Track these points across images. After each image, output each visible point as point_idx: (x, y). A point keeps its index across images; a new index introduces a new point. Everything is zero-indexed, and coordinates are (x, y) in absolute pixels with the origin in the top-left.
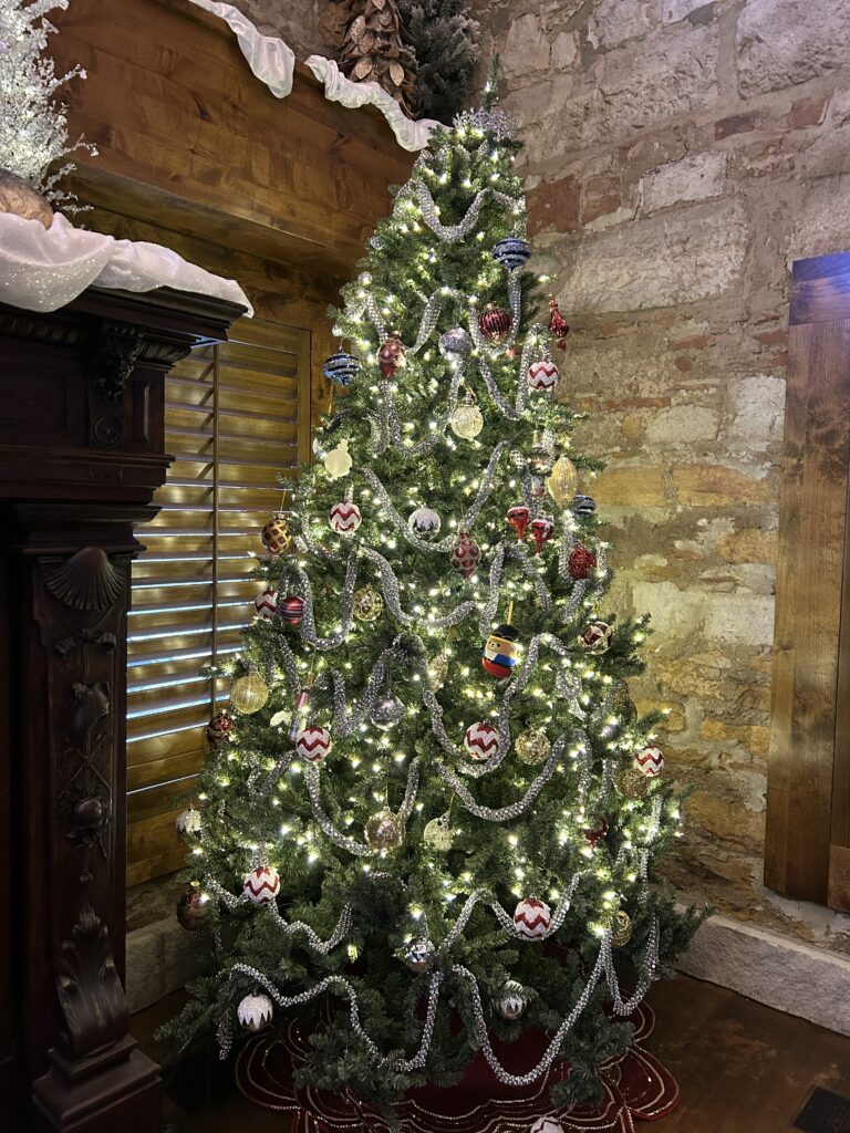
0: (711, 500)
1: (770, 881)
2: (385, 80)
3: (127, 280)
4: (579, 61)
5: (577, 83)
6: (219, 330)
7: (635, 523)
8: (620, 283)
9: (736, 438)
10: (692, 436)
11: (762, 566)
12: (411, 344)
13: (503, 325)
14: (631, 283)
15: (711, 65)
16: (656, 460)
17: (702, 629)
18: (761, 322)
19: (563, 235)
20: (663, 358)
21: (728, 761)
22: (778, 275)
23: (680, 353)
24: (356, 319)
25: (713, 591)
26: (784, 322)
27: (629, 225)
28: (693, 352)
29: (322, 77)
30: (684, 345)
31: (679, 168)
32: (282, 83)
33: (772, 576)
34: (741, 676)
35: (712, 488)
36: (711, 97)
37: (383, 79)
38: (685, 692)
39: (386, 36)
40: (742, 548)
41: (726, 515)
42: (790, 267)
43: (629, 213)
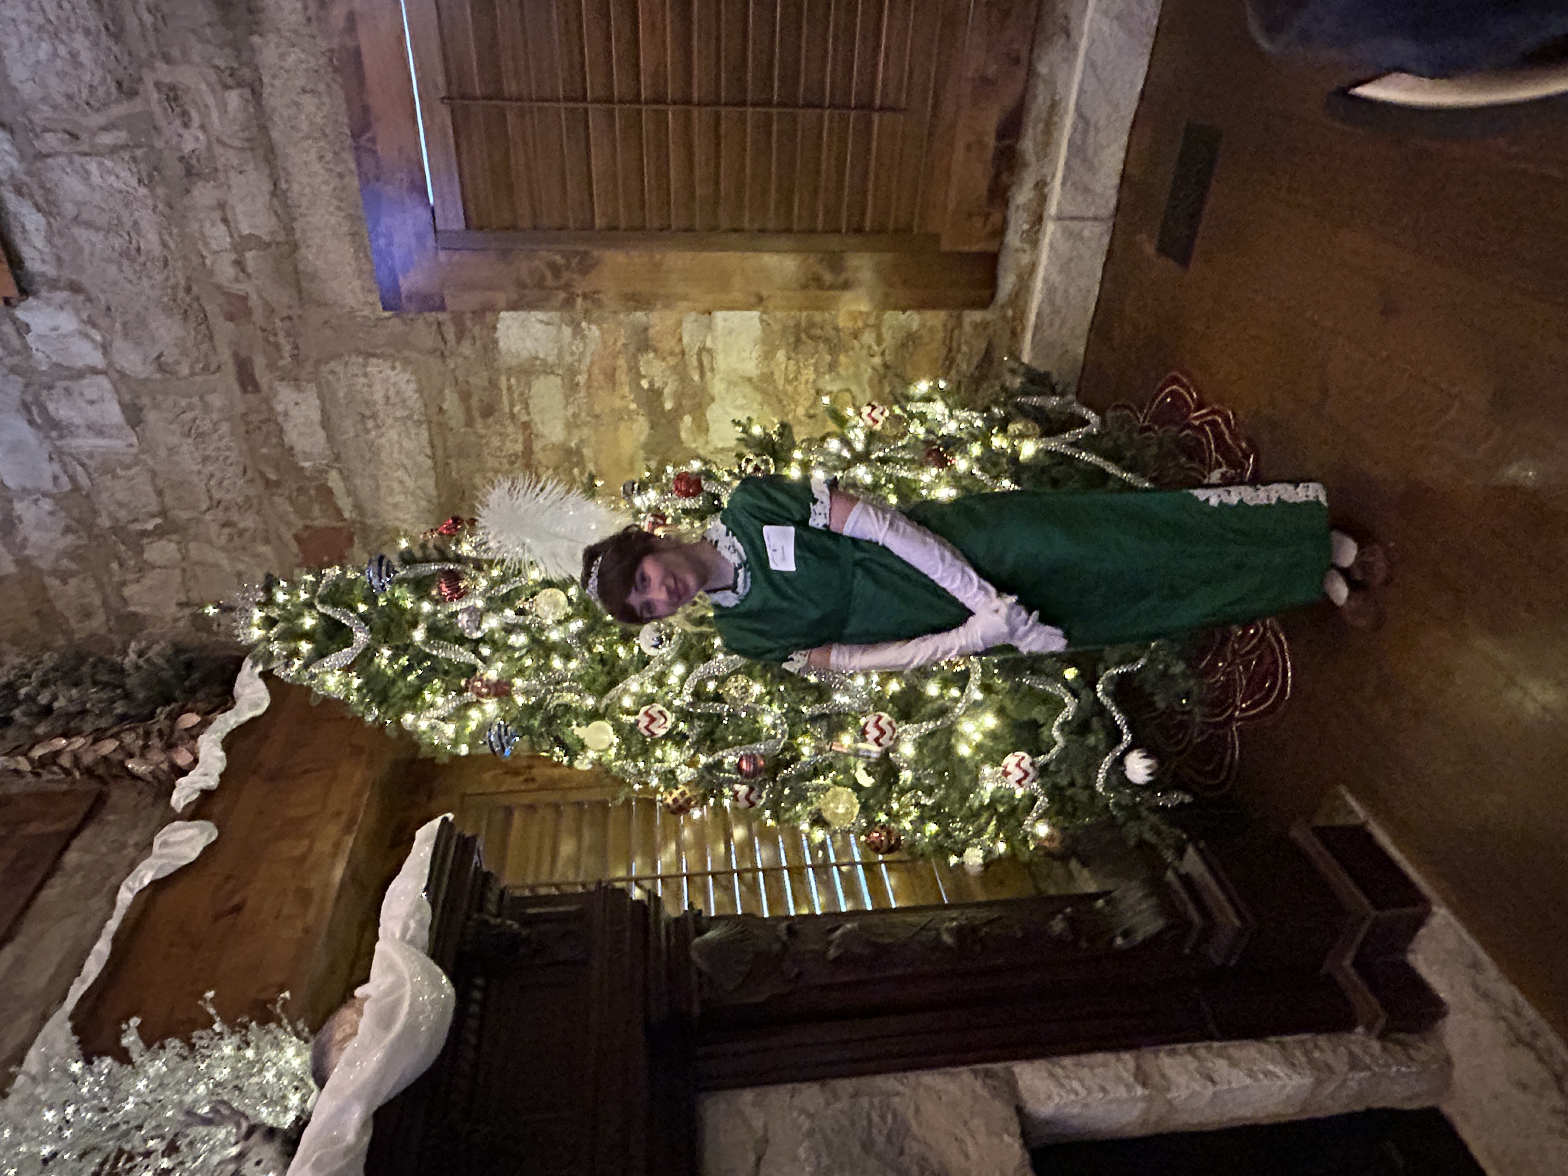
0: (622, 376)
1: (984, 304)
2: (194, 732)
3: (420, 923)
4: (175, 537)
5: (196, 538)
6: (466, 846)
7: (650, 449)
8: (406, 478)
9: (560, 355)
10: (559, 397)
11: (685, 325)
12: (474, 669)
13: (453, 578)
14: (405, 467)
15: (183, 403)
16: (586, 432)
17: (750, 379)
18: (443, 338)
19: (356, 540)
20: (483, 431)
21: (875, 348)
22: (396, 325)
23: (476, 414)
24: (449, 729)
25: (712, 369)
26: (442, 316)
27: (345, 472)
28: (474, 402)
29: (194, 792)
30: (468, 410)
31: (288, 427)
32: (202, 832)
33: (693, 315)
34: (792, 339)
35: (611, 376)
36: (216, 400)
37: (193, 734)
38: (813, 392)
39: (147, 735)
40: (668, 344)
41: (637, 363)
42: (387, 314)
43: (334, 475)
